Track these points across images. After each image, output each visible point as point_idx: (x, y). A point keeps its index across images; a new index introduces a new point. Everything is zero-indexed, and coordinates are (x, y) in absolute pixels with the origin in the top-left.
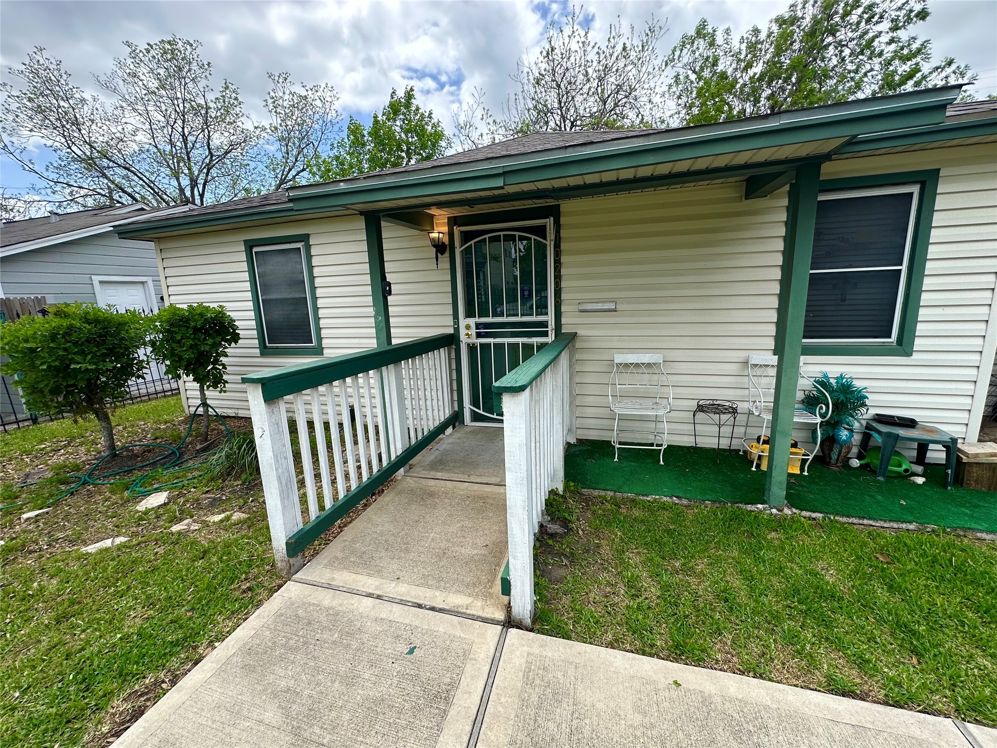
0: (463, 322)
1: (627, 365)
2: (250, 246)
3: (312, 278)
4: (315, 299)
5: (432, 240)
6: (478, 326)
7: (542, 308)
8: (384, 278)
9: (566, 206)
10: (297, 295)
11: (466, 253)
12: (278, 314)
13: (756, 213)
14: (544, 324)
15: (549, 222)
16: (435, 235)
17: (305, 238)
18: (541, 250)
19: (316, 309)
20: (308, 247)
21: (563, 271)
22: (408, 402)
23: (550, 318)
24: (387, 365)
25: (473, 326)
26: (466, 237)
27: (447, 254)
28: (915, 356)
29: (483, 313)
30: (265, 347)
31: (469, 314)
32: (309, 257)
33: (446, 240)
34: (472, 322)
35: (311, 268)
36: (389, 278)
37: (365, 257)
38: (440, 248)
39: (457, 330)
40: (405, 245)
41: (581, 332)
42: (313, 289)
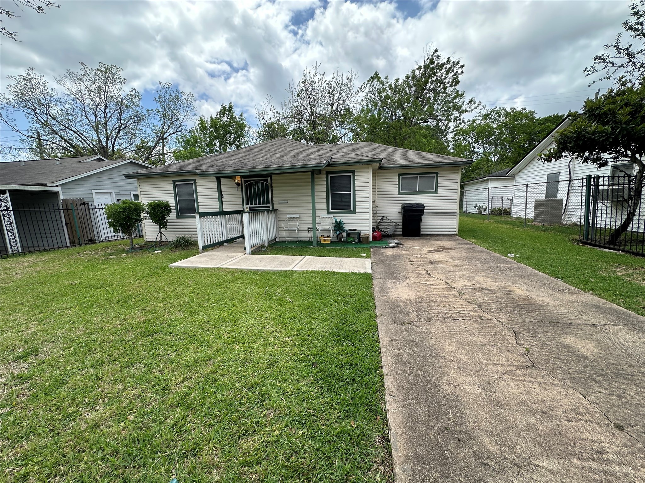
0: (245, 207)
1: (290, 218)
2: (174, 182)
3: (196, 193)
4: (197, 199)
5: (236, 182)
6: (250, 207)
7: (268, 203)
8: (221, 193)
9: (273, 176)
10: (191, 198)
11: (246, 186)
12: (184, 205)
13: (319, 178)
14: (269, 207)
15: (269, 178)
16: (236, 181)
17: (195, 180)
18: (267, 186)
19: (198, 203)
20: (195, 183)
21: (273, 192)
22: (228, 229)
23: (270, 205)
24: (222, 215)
25: (248, 208)
26: (246, 182)
27: (240, 186)
28: (357, 214)
29: (251, 204)
30: (178, 216)
31: (247, 204)
32: (196, 186)
33: (240, 182)
34: (248, 206)
35: (196, 189)
36: (223, 193)
37: (216, 187)
38: (238, 184)
39: (244, 209)
40: (229, 183)
41: (279, 209)
42: (197, 196)
